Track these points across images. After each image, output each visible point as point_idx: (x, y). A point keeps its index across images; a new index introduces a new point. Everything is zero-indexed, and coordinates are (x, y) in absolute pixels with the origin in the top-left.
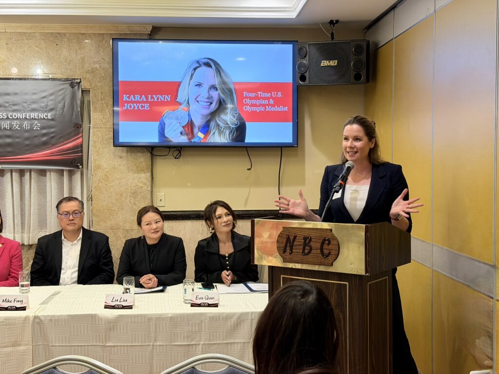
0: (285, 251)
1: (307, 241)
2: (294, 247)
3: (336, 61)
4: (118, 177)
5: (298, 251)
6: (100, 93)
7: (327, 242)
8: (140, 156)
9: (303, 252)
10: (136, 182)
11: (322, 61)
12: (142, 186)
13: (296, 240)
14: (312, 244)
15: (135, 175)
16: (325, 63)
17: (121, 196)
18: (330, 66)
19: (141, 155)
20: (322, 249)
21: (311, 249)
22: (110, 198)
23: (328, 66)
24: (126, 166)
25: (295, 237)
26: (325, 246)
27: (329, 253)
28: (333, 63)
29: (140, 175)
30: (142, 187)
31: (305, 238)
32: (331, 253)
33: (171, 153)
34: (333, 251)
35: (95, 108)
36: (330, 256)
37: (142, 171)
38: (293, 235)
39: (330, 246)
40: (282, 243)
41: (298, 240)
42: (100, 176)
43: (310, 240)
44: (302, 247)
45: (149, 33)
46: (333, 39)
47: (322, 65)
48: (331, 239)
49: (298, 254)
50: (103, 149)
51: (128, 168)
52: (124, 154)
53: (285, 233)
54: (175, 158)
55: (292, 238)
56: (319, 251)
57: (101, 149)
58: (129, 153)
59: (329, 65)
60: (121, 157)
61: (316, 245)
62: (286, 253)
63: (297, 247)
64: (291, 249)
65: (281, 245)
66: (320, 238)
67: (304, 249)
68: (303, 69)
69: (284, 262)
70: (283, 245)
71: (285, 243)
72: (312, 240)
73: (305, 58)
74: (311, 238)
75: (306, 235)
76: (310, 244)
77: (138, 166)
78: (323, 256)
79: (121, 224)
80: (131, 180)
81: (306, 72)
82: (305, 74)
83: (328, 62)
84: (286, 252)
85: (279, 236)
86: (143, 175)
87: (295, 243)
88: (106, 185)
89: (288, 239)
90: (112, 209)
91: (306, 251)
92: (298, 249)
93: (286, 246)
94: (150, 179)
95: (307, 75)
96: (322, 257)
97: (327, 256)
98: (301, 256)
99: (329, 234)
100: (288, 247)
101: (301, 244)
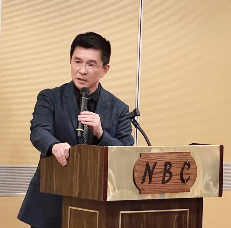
0: (143, 181)
1: (168, 168)
2: (153, 176)
5: (158, 179)
7: (187, 166)
9: (164, 179)
13: (156, 167)
14: (172, 170)
20: (181, 175)
21: (171, 175)
25: (155, 164)
26: (185, 171)
27: (189, 179)
31: (166, 164)
34: (193, 175)
36: (189, 181)
39: (190, 171)
40: (141, 172)
41: (158, 167)
43: (171, 166)
44: (162, 175)
48: (191, 163)
49: (158, 182)
53: (145, 160)
55: (152, 166)
56: (179, 177)
61: (176, 170)
62: (145, 183)
63: (157, 175)
64: (150, 179)
65: (140, 174)
66: (180, 163)
67: (164, 176)
69: (140, 193)
71: (144, 170)
74: (172, 163)
75: (166, 160)
76: (170, 170)
78: (183, 181)
84: (145, 181)
87: (155, 171)
89: (148, 166)
91: (166, 179)
92: (157, 177)
93: (145, 175)
96: (182, 183)
97: (187, 182)
98: (161, 185)
99: (189, 157)
100: (147, 176)
101: (162, 171)
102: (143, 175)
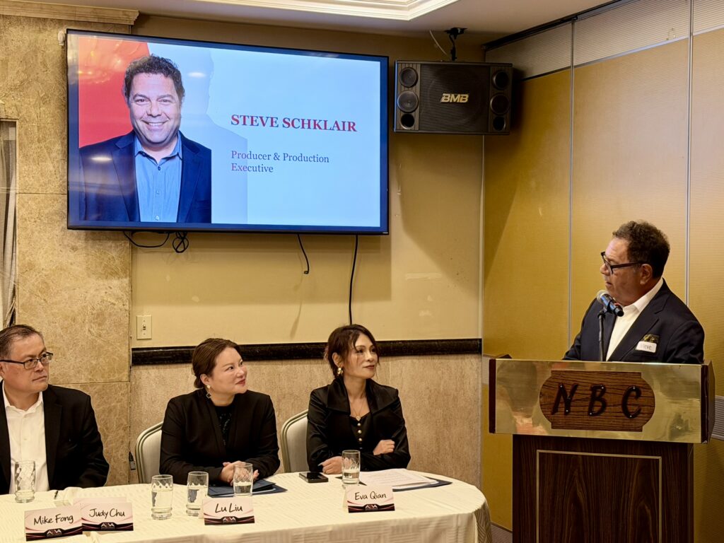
0: (555, 410)
1: (598, 393)
2: (572, 404)
3: (467, 96)
4: (68, 285)
5: (581, 409)
6: (36, 129)
7: (634, 393)
8: (111, 246)
9: (590, 410)
10: (103, 294)
11: (444, 94)
12: (113, 301)
13: (577, 391)
14: (607, 397)
15: (101, 282)
16: (448, 98)
17: (74, 320)
18: (456, 103)
19: (113, 245)
20: (624, 405)
21: (605, 405)
22: (52, 325)
23: (453, 103)
24: (84, 267)
25: (575, 387)
26: (630, 401)
27: (639, 412)
28: (462, 98)
29: (109, 281)
30: (114, 304)
31: (594, 388)
32: (642, 411)
33: (169, 242)
34: (646, 407)
35: (26, 156)
36: (640, 415)
37: (113, 274)
38: (572, 383)
39: (641, 401)
40: (550, 397)
41: (581, 392)
42: (33, 285)
43: (604, 392)
44: (587, 403)
45: (133, 24)
46: (454, 58)
47: (443, 100)
48: (642, 390)
49: (580, 413)
50: (39, 232)
51: (88, 269)
52: (80, 244)
53: (556, 380)
54: (178, 252)
55: (569, 389)
56: (619, 408)
57: (36, 233)
58: (90, 242)
59: (455, 101)
60: (74, 249)
61: (613, 398)
62: (558, 413)
63: (580, 403)
64: (568, 406)
65: (549, 400)
66: (621, 388)
67: (591, 406)
68: (408, 105)
69: (553, 428)
70: (553, 401)
71: (555, 396)
72: (607, 391)
73: (414, 88)
74: (605, 388)
75: (595, 382)
76: (603, 397)
77: (106, 266)
78: (629, 417)
79: (72, 372)
80: (92, 291)
81: (414, 111)
82: (413, 114)
83: (453, 96)
84: (557, 411)
85: (544, 385)
86: (115, 282)
87: (575, 397)
88: (45, 300)
89: (562, 391)
90: (55, 345)
91: (596, 409)
92: (580, 407)
93: (557, 402)
94: (128, 289)
95: (416, 115)
96: (626, 418)
97: (635, 415)
98: (586, 418)
99: (638, 379)
100: (562, 403)
101: (587, 398)
102: (554, 402)
